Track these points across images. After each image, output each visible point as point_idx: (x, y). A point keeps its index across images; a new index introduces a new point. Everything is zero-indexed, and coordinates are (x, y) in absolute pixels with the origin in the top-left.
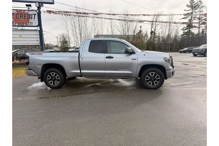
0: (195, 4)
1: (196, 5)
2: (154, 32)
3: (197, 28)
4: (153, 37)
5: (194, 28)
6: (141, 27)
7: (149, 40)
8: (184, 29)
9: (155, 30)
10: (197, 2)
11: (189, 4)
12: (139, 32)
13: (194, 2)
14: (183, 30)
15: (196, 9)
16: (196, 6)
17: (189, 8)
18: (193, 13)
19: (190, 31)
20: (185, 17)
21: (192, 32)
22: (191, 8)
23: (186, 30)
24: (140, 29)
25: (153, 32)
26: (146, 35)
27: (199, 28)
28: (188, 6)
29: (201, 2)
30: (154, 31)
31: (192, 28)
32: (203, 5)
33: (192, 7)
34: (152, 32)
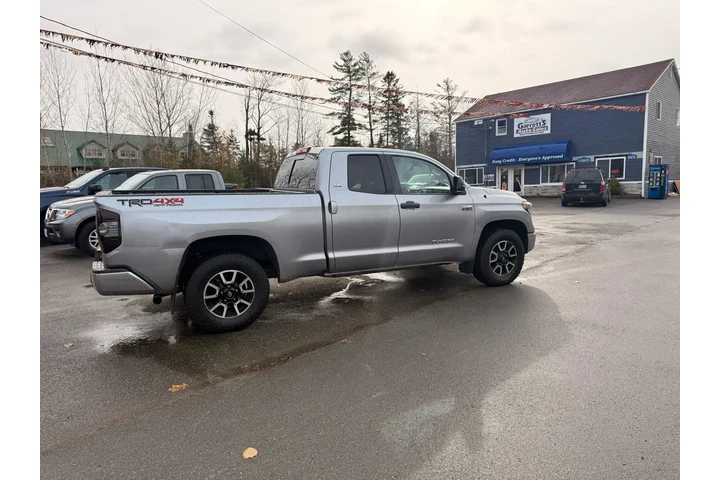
0: (355, 65)
1: (357, 67)
2: (258, 134)
3: (365, 131)
4: (254, 151)
5: (358, 131)
6: (211, 113)
7: (243, 157)
8: (336, 131)
9: (259, 129)
10: (358, 59)
11: (342, 63)
12: (207, 128)
13: (351, 60)
14: (334, 134)
15: (358, 79)
16: (357, 71)
17: (341, 75)
18: (353, 88)
19: (350, 137)
20: (333, 96)
21: (355, 140)
22: (346, 74)
23: (339, 133)
24: (210, 121)
25: (252, 133)
26: (232, 141)
27: (371, 130)
28: (337, 67)
29: (368, 61)
30: (256, 131)
31: (355, 129)
32: (374, 70)
33: (349, 72)
34: (249, 133)
